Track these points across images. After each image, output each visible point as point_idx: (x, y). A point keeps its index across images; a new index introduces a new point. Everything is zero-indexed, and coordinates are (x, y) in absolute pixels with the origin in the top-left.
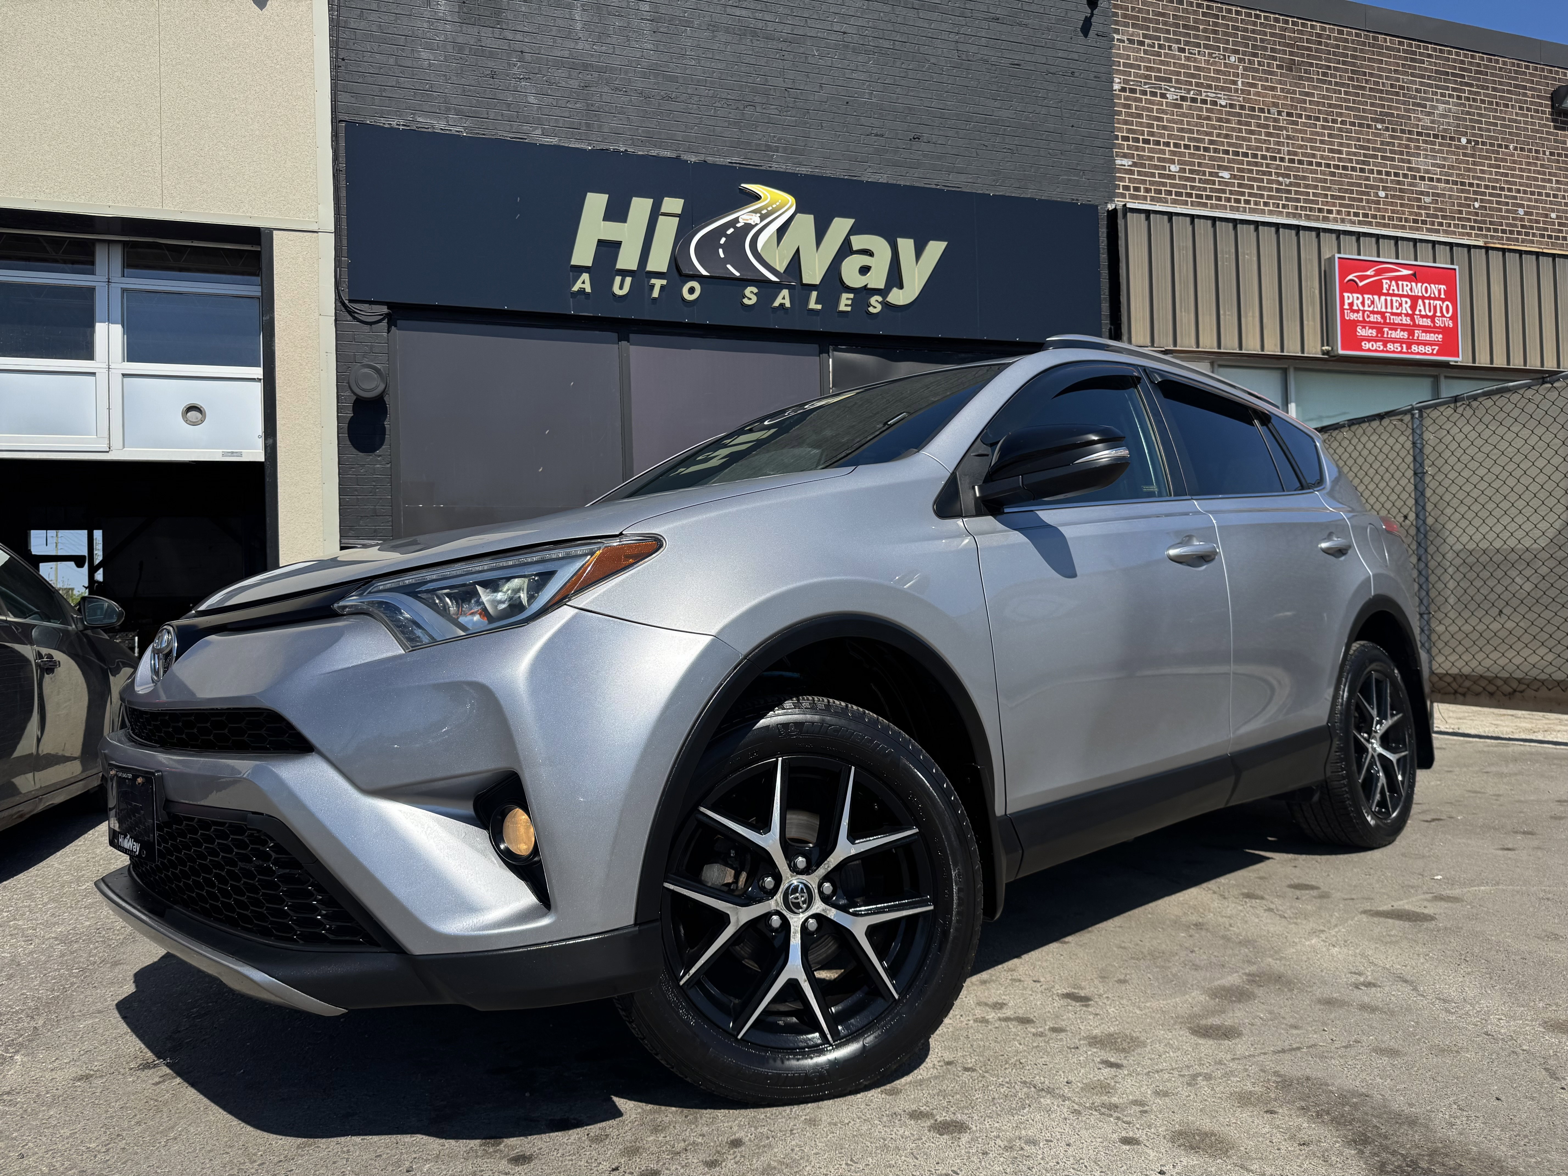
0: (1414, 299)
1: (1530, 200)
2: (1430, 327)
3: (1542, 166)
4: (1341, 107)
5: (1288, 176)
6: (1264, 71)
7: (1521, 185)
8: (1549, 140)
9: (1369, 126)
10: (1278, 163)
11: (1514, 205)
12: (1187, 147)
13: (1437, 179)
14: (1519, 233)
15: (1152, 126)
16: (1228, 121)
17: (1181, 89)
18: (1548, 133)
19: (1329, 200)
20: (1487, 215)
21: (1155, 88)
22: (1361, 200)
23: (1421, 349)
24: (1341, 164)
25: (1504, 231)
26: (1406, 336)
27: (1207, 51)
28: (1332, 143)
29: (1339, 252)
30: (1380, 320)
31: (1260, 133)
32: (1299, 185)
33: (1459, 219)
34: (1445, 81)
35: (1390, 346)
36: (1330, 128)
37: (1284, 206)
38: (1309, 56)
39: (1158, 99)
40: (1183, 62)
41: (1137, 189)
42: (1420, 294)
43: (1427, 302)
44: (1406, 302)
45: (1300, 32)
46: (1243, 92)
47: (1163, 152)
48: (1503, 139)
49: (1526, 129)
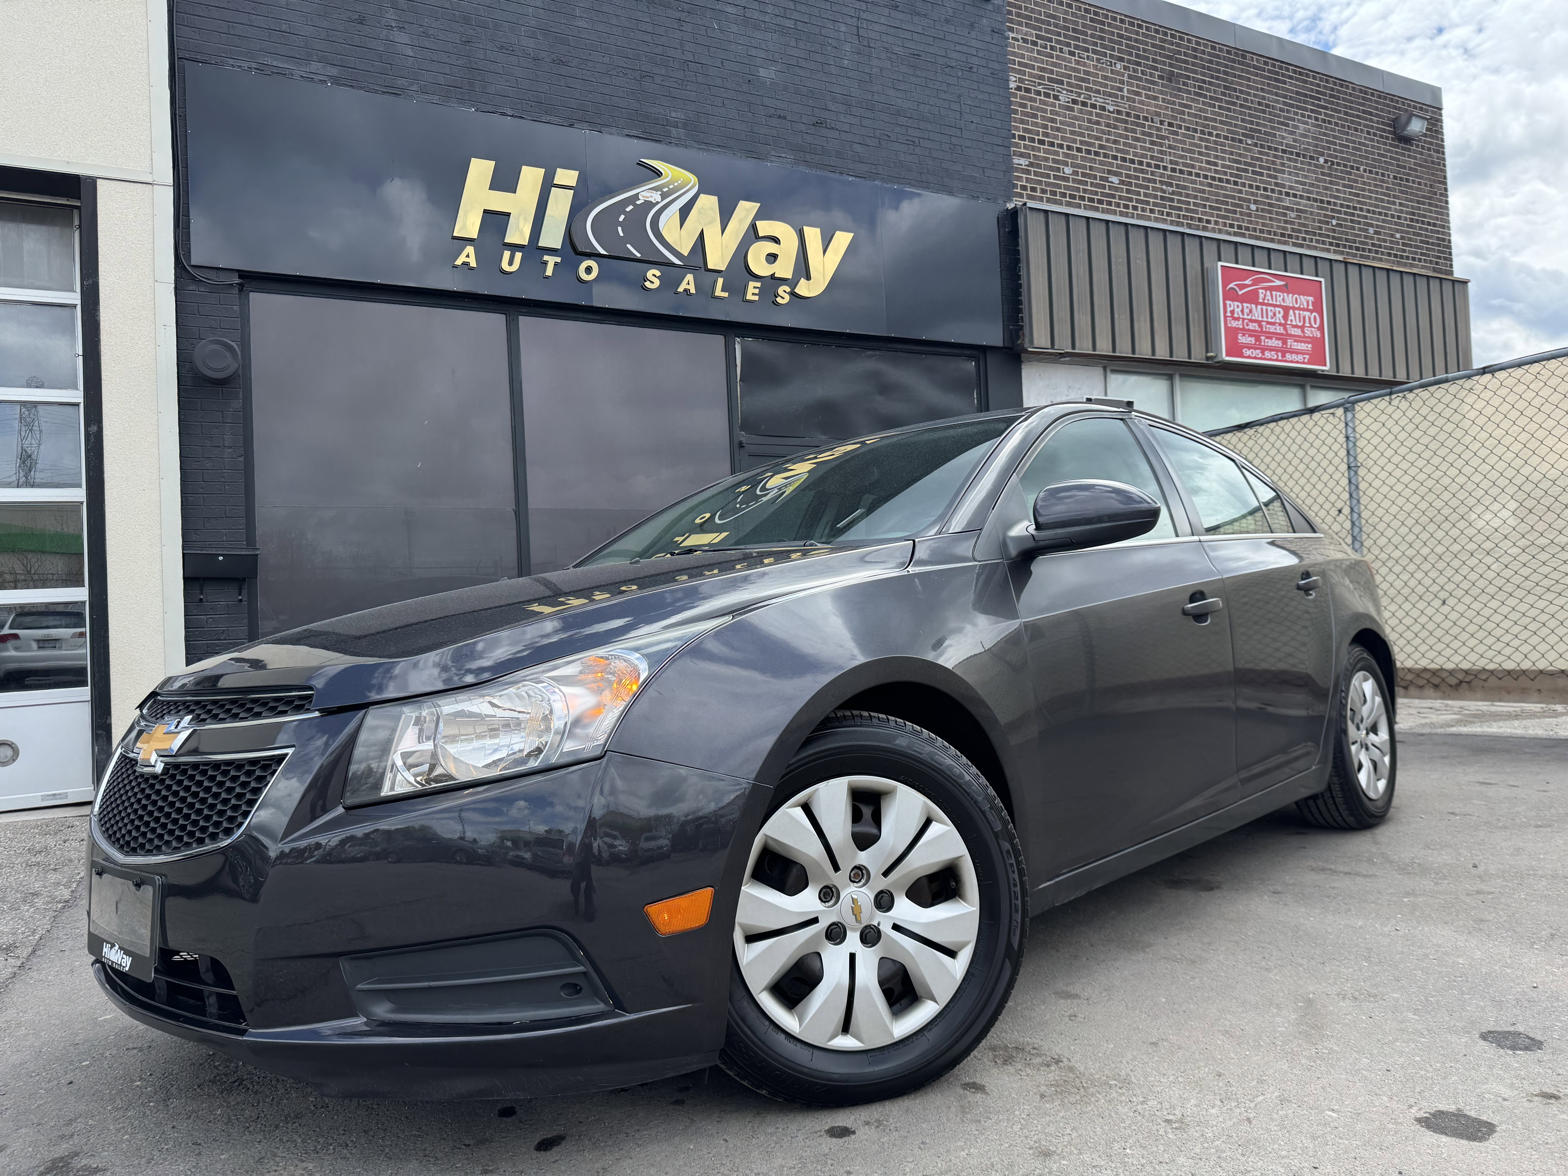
0: (1286, 309)
1: (1378, 220)
2: (1300, 336)
3: (1388, 188)
4: (1215, 120)
5: (1171, 185)
6: (1147, 81)
7: (1371, 205)
8: (1392, 165)
9: (1240, 141)
10: (1161, 171)
11: (1366, 224)
12: (1079, 150)
13: (1300, 195)
14: (1370, 251)
15: (1046, 127)
16: (1116, 127)
17: (1072, 92)
18: (1391, 158)
19: (1208, 210)
20: (1342, 233)
21: (1048, 89)
23: (1294, 357)
24: (1217, 176)
25: (1357, 249)
26: (1281, 345)
27: (1095, 56)
28: (1209, 155)
29: (1219, 261)
30: (1257, 328)
31: (1144, 141)
32: (1180, 194)
33: (1320, 235)
34: (1305, 102)
35: (1267, 354)
36: (1207, 141)
37: (1168, 214)
38: (1186, 69)
39: (1052, 100)
40: (1073, 65)
41: (1033, 189)
42: (1291, 305)
43: (1297, 312)
44: (1279, 312)
45: (1178, 45)
46: (1129, 99)
47: (1056, 153)
48: (1354, 161)
49: (1373, 153)
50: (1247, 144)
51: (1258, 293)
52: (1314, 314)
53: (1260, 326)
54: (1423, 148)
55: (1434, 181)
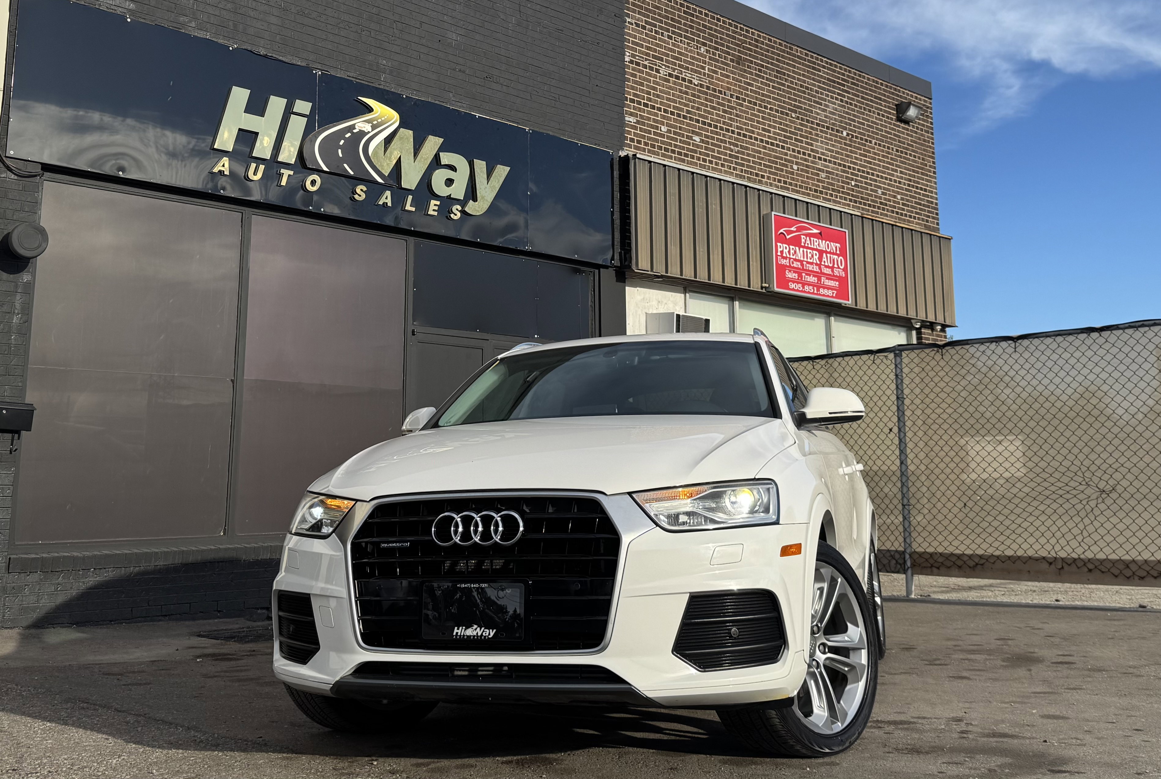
0: (821, 252)
1: (884, 183)
2: (830, 275)
3: (892, 159)
4: (769, 97)
5: (737, 146)
6: (722, 63)
7: (880, 171)
8: (895, 140)
9: (787, 114)
10: (730, 134)
11: (876, 186)
12: (672, 113)
13: (829, 160)
15: (649, 93)
16: (699, 97)
17: (669, 67)
18: (895, 135)
19: (762, 167)
20: (859, 192)
21: (652, 64)
22: (782, 170)
23: (825, 292)
24: (770, 140)
25: (870, 205)
26: (816, 282)
27: (687, 41)
28: (764, 124)
29: (772, 210)
30: (800, 266)
31: (719, 110)
32: (743, 153)
33: (843, 193)
34: (834, 87)
35: (806, 287)
36: (764, 112)
37: (734, 169)
38: (750, 55)
39: (654, 73)
40: (670, 47)
41: (639, 142)
42: (824, 249)
43: (828, 255)
44: (816, 255)
45: (745, 36)
46: (709, 76)
47: (656, 115)
48: (869, 136)
49: (882, 130)
50: (792, 117)
51: (801, 238)
52: (841, 258)
53: (802, 265)
54: (917, 128)
55: (925, 155)
